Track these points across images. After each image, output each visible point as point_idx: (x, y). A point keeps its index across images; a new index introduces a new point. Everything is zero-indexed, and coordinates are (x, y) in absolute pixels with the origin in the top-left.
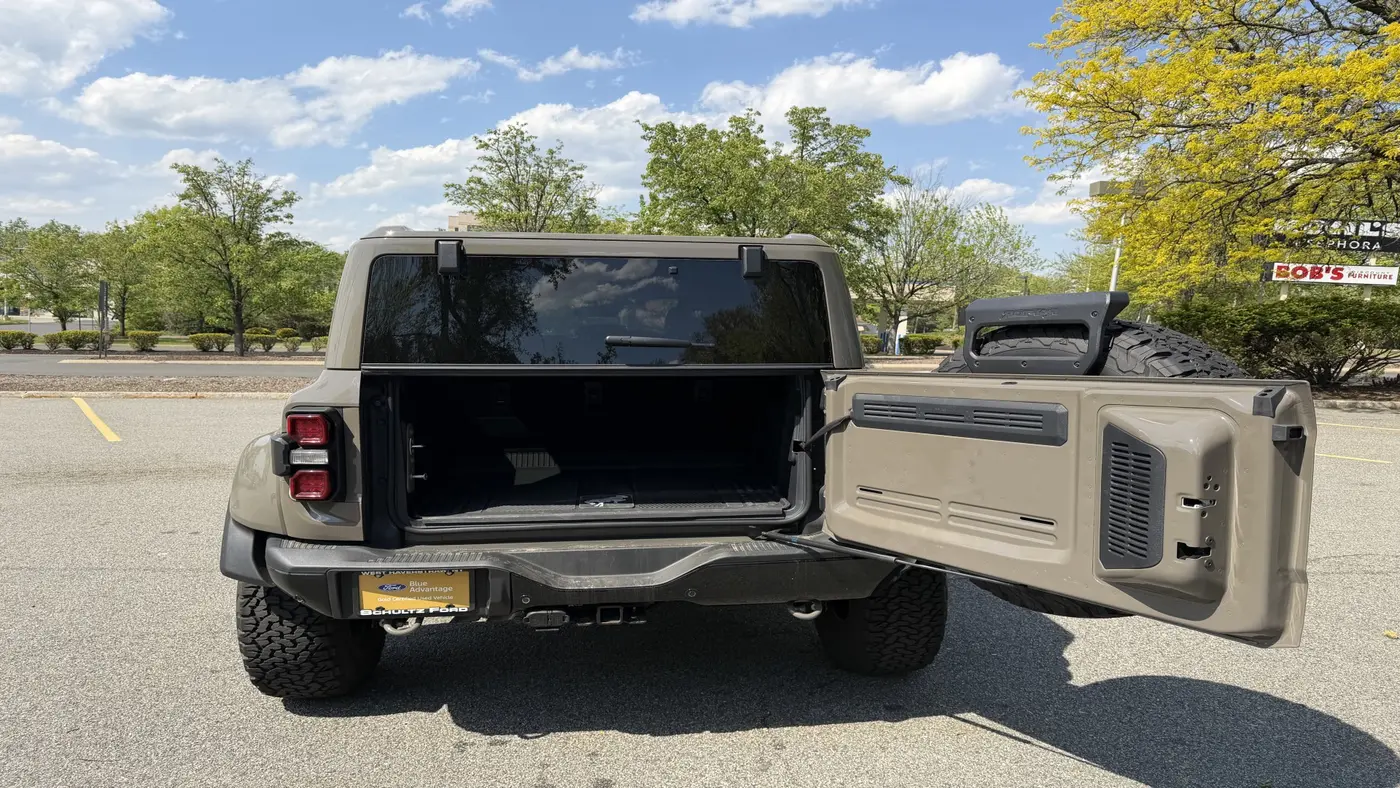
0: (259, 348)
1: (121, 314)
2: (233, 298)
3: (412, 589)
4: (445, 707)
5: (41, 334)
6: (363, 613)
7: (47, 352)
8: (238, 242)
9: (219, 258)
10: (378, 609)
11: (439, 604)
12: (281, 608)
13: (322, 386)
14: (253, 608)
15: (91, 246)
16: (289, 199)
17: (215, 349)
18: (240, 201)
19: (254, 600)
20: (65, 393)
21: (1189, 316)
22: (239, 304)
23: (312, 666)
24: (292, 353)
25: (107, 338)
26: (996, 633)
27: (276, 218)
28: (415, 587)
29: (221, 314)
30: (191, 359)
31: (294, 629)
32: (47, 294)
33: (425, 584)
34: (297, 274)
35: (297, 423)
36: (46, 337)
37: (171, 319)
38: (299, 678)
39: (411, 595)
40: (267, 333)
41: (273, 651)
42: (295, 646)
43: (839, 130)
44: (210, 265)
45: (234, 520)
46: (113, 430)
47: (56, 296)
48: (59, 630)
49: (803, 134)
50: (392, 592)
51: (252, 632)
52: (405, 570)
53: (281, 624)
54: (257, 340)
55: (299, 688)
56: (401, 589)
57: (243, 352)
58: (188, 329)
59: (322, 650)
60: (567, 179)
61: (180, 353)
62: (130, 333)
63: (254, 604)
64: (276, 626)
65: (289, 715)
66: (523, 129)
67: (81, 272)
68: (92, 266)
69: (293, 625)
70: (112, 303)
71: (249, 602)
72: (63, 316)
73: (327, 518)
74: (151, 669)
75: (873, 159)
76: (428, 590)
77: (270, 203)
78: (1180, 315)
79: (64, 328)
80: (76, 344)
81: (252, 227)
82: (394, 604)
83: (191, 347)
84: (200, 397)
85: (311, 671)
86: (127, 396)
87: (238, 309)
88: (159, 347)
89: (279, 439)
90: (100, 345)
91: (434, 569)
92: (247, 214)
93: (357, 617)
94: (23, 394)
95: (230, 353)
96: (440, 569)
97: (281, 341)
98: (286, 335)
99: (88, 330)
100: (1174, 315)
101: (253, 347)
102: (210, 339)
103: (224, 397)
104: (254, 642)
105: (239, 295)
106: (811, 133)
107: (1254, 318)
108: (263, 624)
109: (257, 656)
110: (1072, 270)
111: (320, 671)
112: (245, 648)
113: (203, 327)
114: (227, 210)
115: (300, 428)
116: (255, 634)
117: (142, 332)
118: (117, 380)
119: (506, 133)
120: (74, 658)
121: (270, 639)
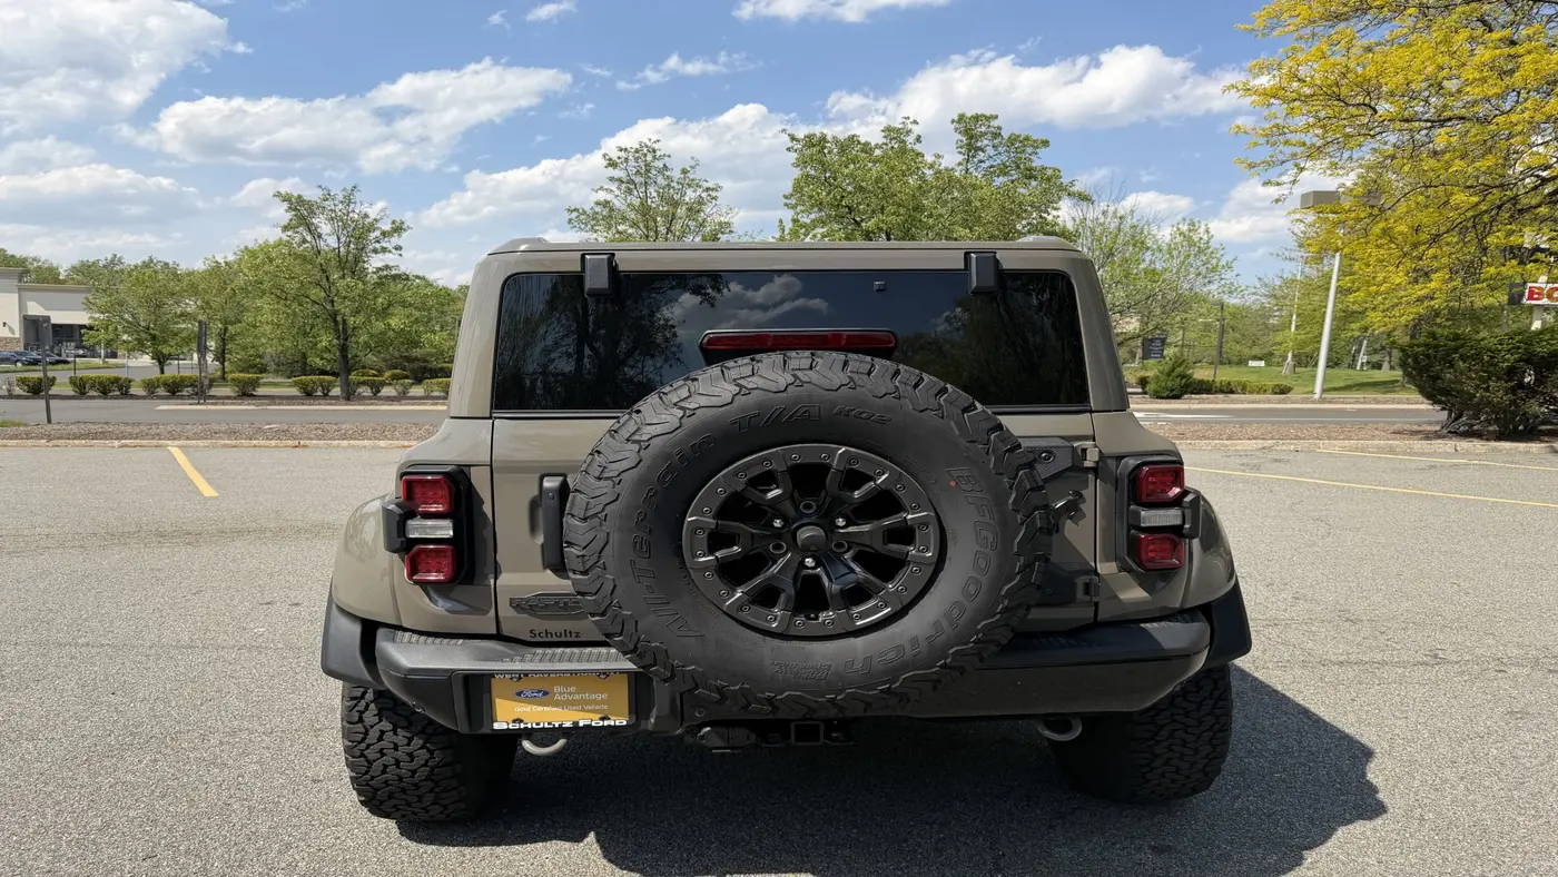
0: (365, 391)
1: (221, 356)
2: (338, 338)
3: (557, 697)
4: (592, 836)
5: (138, 378)
6: (496, 726)
7: (143, 398)
8: (344, 275)
9: (323, 294)
10: (514, 721)
11: (591, 715)
12: (396, 714)
13: (445, 439)
14: (361, 713)
15: (191, 284)
16: (398, 229)
17: (319, 393)
18: (345, 232)
19: (363, 703)
20: (161, 442)
21: (1436, 347)
22: (344, 344)
23: (433, 785)
24: (402, 397)
25: (206, 382)
26: (1273, 745)
27: (384, 250)
28: (560, 694)
29: (326, 356)
30: (293, 404)
31: (410, 740)
32: (144, 335)
33: (573, 689)
34: (408, 311)
35: (415, 486)
36: (144, 381)
37: (273, 361)
38: (416, 799)
39: (556, 704)
40: (375, 376)
41: (385, 767)
42: (412, 761)
43: (1013, 140)
44: (314, 302)
45: (338, 607)
46: (210, 484)
47: (154, 337)
48: (141, 724)
49: (969, 144)
50: (532, 700)
51: (360, 743)
52: (549, 672)
53: (395, 734)
54: (364, 383)
55: (417, 810)
56: (543, 697)
57: (349, 396)
58: (292, 372)
59: (445, 765)
60: (700, 202)
61: (282, 398)
62: (229, 376)
63: (362, 709)
64: (389, 736)
65: (405, 842)
66: (656, 146)
67: (179, 311)
68: (191, 305)
69: (409, 735)
70: (212, 344)
71: (356, 705)
72: (161, 360)
73: (449, 605)
74: (243, 777)
75: (1049, 172)
76: (577, 697)
77: (377, 233)
78: (1426, 345)
79: (162, 372)
80: (174, 389)
81: (357, 260)
82: (537, 715)
83: (294, 391)
84: (303, 446)
85: (431, 791)
86: (225, 446)
87: (344, 349)
88: (261, 391)
89: (391, 507)
90: (198, 389)
91: (584, 671)
92: (352, 246)
93: (490, 732)
94: (116, 443)
95: (336, 398)
96: (591, 671)
97: (390, 384)
98: (395, 377)
99: (186, 373)
100: (1418, 346)
101: (360, 390)
102: (314, 383)
103: (329, 446)
104: (362, 755)
105: (344, 333)
106: (979, 144)
107: (1519, 348)
108: (374, 734)
109: (367, 773)
110: (1275, 296)
111: (442, 791)
112: (352, 762)
113: (306, 369)
114: (332, 242)
115: (418, 491)
116: (363, 745)
117: (242, 375)
118: (216, 427)
119: (637, 151)
120: (156, 761)
121: (381, 752)
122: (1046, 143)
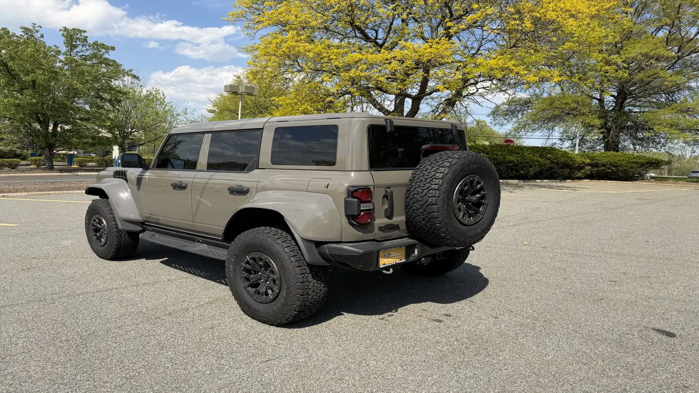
3: (392, 255)
4: (343, 313)
6: (381, 267)
10: (383, 264)
11: (398, 260)
33: (395, 253)
39: (391, 258)
43: (94, 44)
45: (304, 239)
49: (71, 43)
50: (387, 257)
56: (390, 256)
73: (362, 232)
82: (388, 262)
93: (379, 269)
106: (76, 43)
122: (113, 48)
